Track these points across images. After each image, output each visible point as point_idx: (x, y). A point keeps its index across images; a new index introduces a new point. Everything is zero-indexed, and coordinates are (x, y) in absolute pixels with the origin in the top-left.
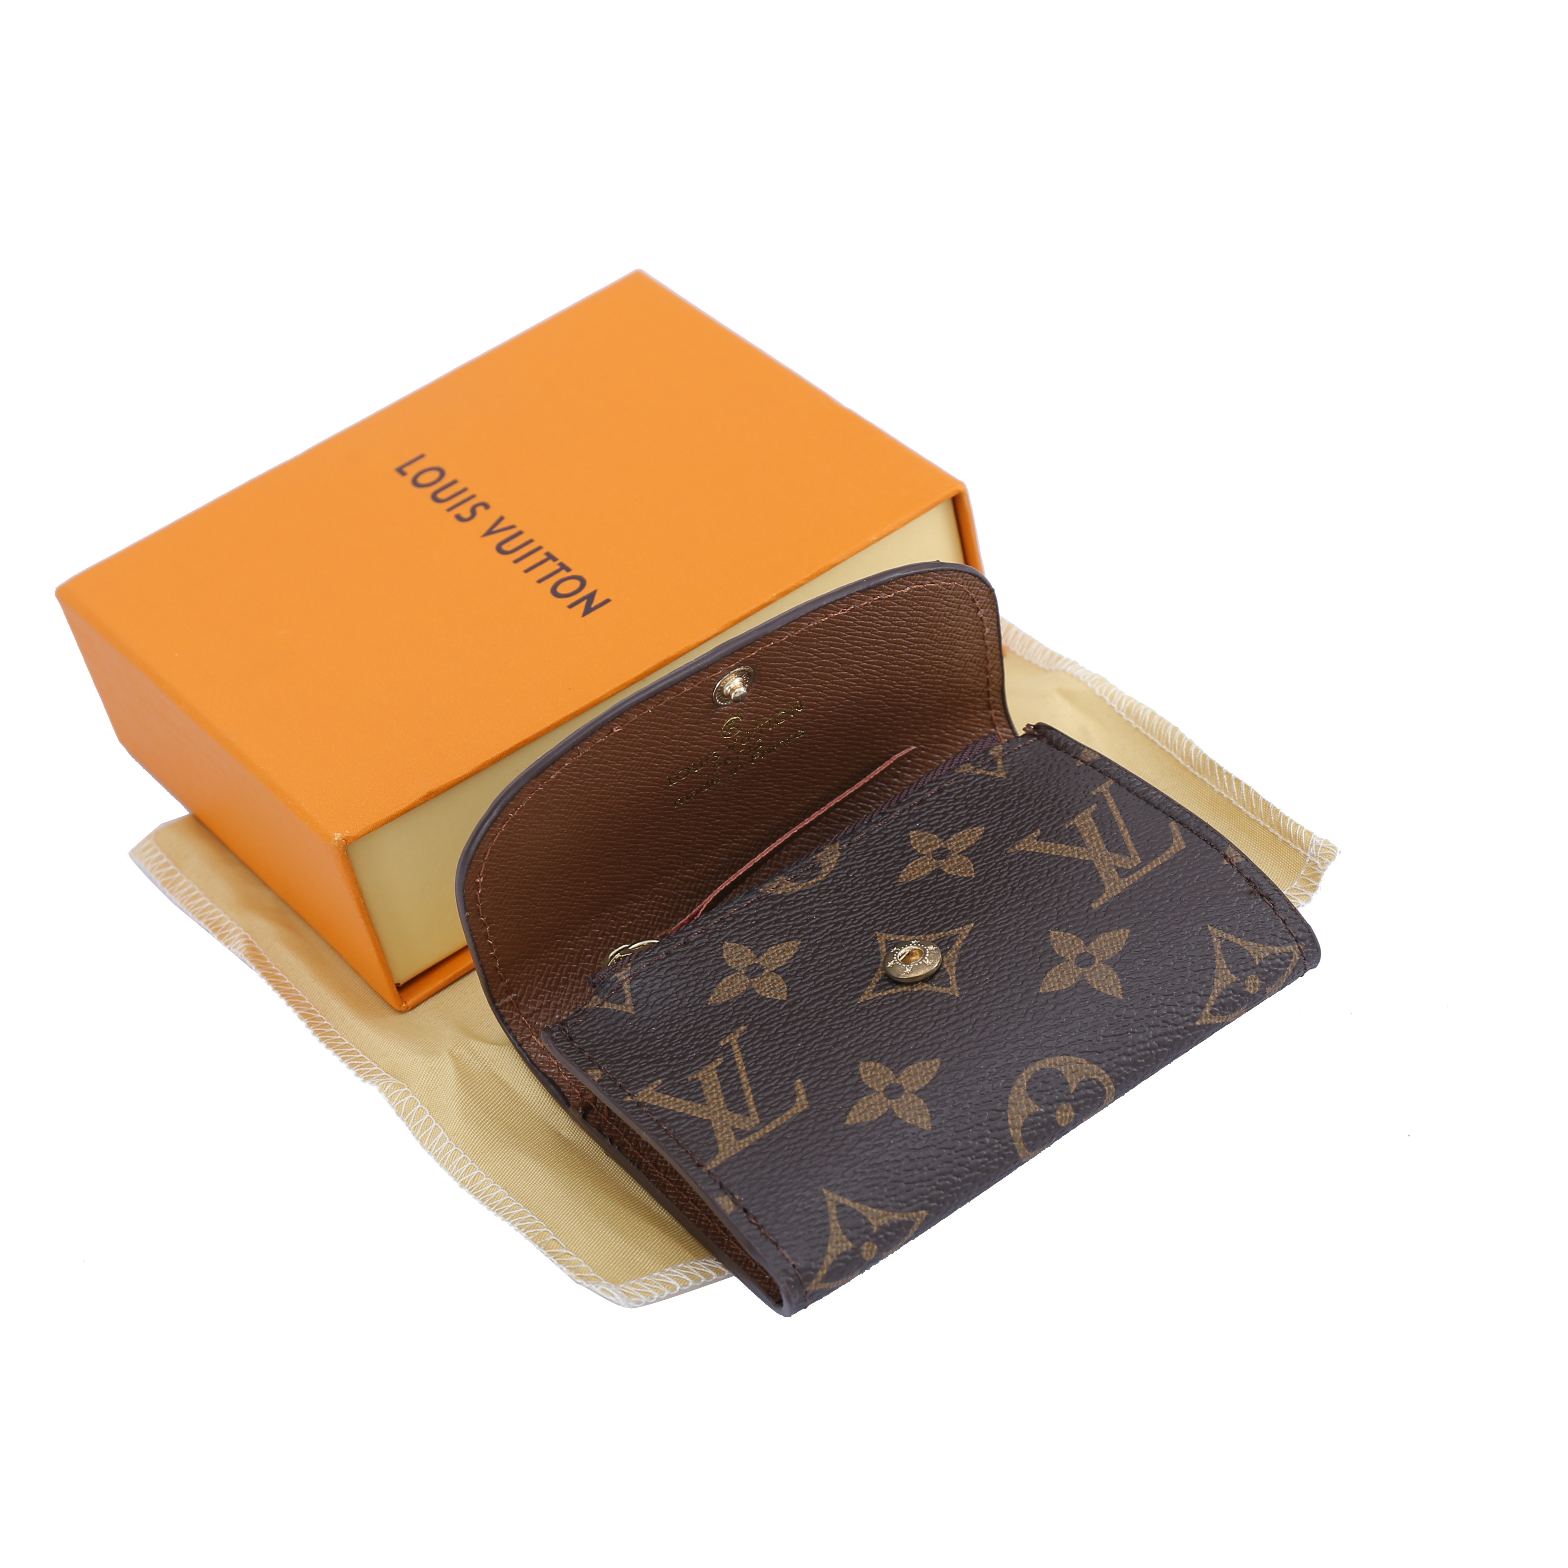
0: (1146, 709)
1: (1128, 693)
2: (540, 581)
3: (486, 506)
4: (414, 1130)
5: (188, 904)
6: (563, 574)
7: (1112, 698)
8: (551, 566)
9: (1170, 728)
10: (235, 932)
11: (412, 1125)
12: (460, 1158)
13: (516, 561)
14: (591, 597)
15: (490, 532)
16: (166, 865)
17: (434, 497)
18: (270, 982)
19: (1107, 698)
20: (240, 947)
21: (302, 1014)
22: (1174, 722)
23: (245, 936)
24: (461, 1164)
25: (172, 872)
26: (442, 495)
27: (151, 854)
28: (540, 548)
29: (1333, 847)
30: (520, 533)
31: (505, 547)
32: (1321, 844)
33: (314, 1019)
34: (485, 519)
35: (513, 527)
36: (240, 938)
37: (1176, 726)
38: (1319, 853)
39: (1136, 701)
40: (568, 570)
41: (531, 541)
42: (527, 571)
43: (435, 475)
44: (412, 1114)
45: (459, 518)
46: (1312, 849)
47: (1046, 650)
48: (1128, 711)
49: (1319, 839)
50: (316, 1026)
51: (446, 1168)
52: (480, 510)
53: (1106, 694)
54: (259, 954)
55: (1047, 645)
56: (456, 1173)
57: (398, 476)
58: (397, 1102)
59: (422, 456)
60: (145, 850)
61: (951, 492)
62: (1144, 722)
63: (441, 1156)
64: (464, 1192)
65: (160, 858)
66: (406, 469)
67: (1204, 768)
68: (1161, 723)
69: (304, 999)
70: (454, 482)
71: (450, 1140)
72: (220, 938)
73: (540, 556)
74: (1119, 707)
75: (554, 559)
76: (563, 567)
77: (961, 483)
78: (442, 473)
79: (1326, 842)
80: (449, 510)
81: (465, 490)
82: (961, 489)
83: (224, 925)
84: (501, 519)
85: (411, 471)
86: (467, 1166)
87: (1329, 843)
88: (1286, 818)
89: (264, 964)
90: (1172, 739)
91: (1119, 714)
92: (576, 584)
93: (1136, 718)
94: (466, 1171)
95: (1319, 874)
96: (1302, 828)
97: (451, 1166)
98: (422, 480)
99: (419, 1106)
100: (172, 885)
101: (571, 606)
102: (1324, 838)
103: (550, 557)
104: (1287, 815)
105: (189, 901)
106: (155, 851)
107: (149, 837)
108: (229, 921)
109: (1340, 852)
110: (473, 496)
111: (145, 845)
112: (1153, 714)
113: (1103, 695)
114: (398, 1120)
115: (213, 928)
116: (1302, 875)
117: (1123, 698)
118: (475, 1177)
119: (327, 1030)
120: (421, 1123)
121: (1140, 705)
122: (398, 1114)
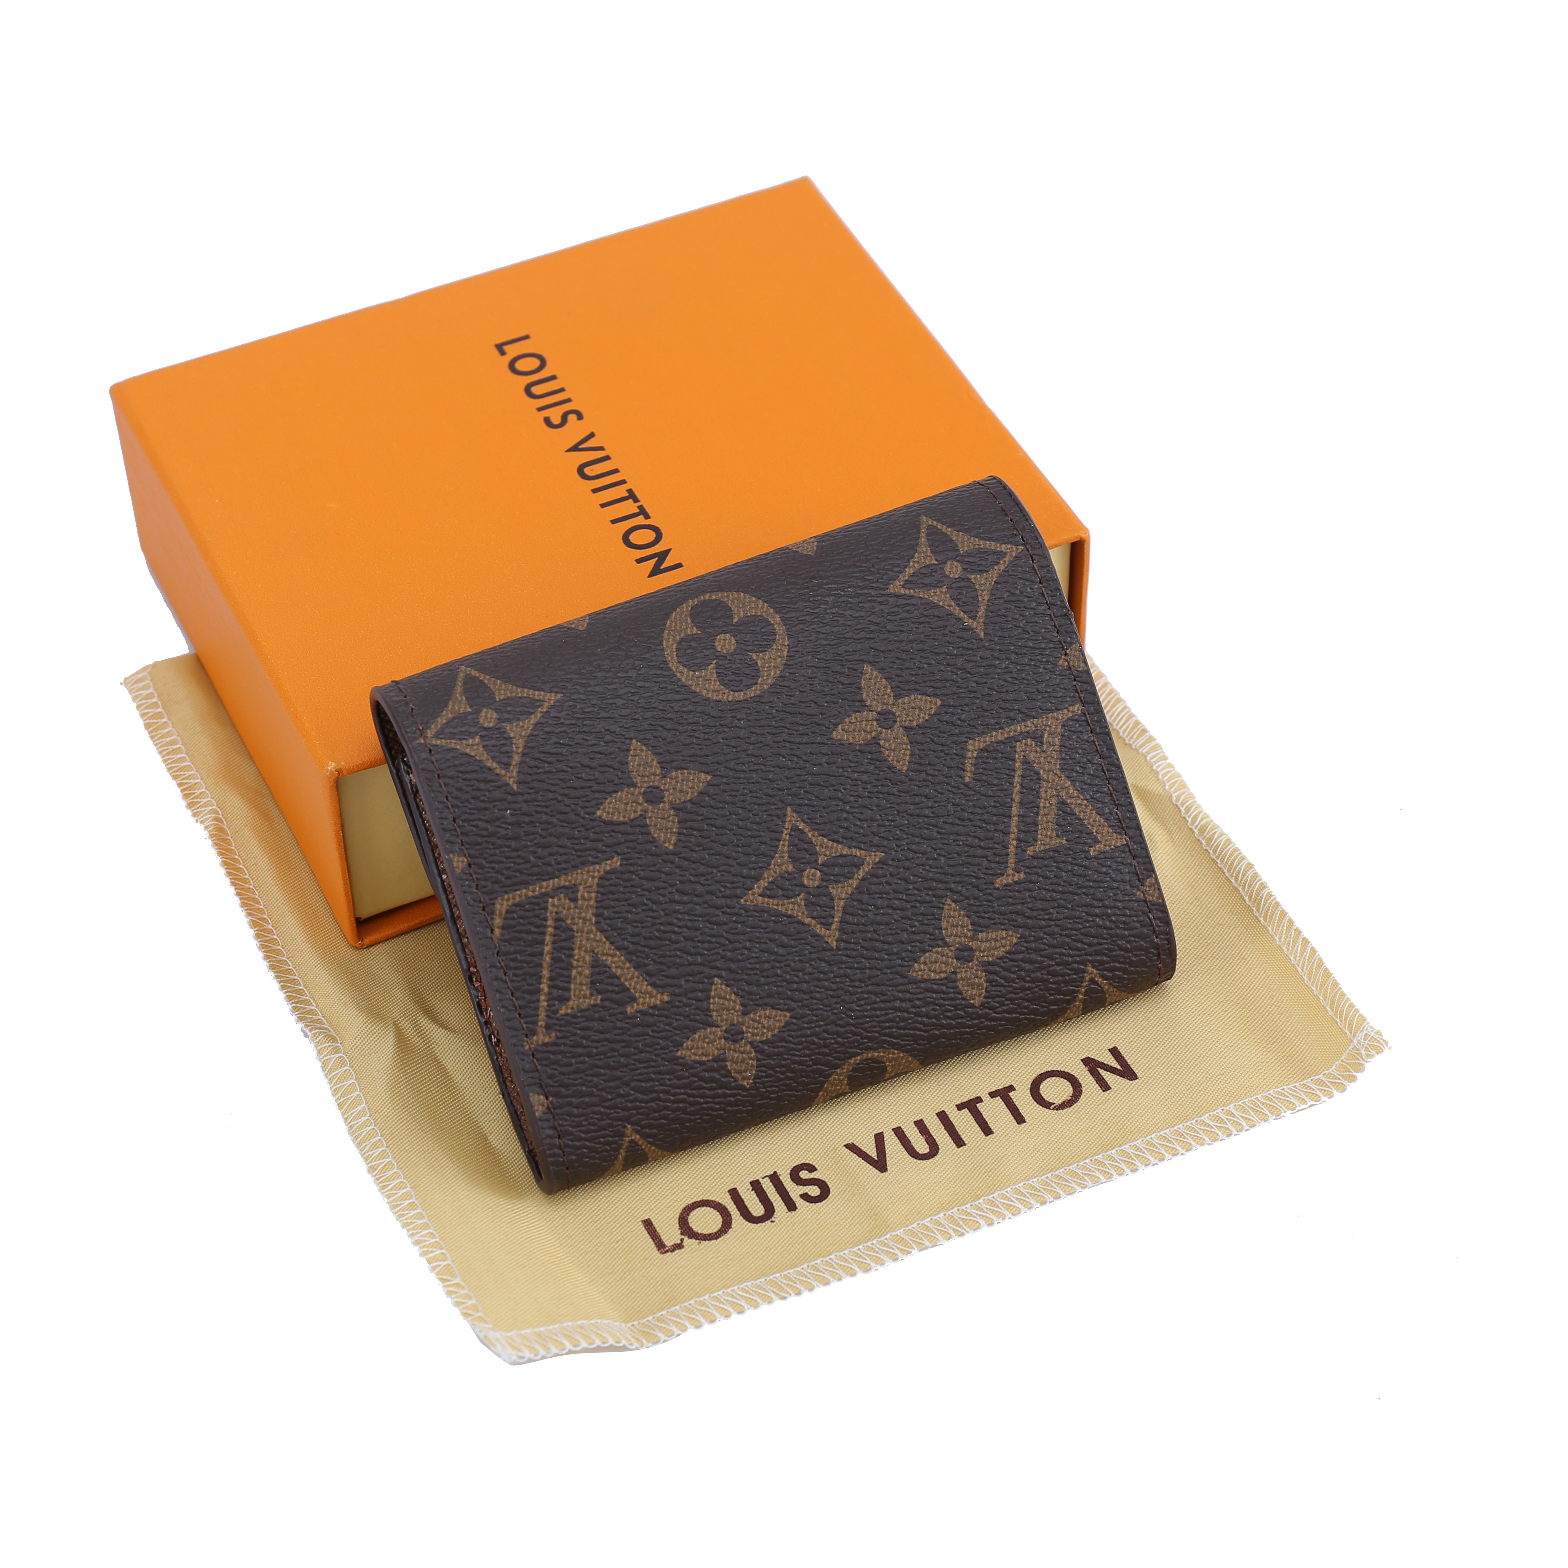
0: (1222, 834)
1: (1206, 809)
2: (614, 522)
3: (580, 417)
4: (335, 1092)
5: (167, 757)
6: (640, 520)
7: (1188, 810)
8: (630, 507)
9: (1245, 863)
10: (207, 804)
11: (334, 1085)
12: (375, 1139)
13: (595, 491)
14: (663, 556)
15: (575, 448)
16: (155, 705)
17: (528, 390)
18: (229, 874)
19: (1183, 809)
20: (207, 823)
21: (253, 921)
22: (1251, 857)
23: (216, 812)
24: (375, 1146)
25: (159, 715)
26: (536, 390)
27: (142, 689)
28: (623, 482)
29: (1384, 1041)
30: (607, 458)
31: (588, 471)
32: (1373, 1034)
33: (265, 930)
34: (574, 431)
35: (601, 449)
36: (210, 812)
37: (1252, 862)
38: (1367, 1042)
39: (1212, 821)
40: (647, 517)
41: (616, 471)
42: (603, 506)
43: (535, 363)
44: (338, 1074)
45: (547, 421)
46: (1360, 1036)
47: (1132, 716)
48: (1202, 830)
49: (1371, 1027)
50: (264, 939)
51: (358, 1145)
52: (572, 418)
53: (1183, 804)
54: (225, 837)
55: (1134, 711)
56: (367, 1155)
57: (496, 353)
58: (326, 1056)
59: (527, 337)
60: (136, 682)
61: (1072, 537)
62: (1218, 846)
63: (356, 1131)
64: (369, 1179)
65: (150, 696)
66: (506, 348)
67: (1271, 918)
68: (1236, 854)
69: (259, 903)
70: (553, 378)
71: (370, 1116)
72: (190, 806)
73: (620, 492)
74: (1193, 823)
75: (636, 500)
76: (642, 512)
77: (1086, 530)
78: (543, 363)
79: (1379, 1033)
80: (540, 409)
81: (562, 390)
82: (1083, 536)
83: (198, 792)
84: (592, 435)
85: (512, 351)
86: (381, 1150)
87: (1381, 1035)
88: (1343, 995)
89: (227, 850)
90: (1244, 875)
91: (1191, 829)
92: (650, 536)
93: (1210, 840)
94: (378, 1155)
95: (1362, 1065)
96: (1357, 1010)
97: (364, 1145)
98: (520, 365)
99: (346, 1068)
100: (156, 730)
101: (639, 561)
102: (1377, 1028)
103: (632, 495)
104: (1345, 991)
105: (168, 754)
106: (146, 687)
107: (145, 669)
108: (203, 790)
109: (1390, 1048)
110: (569, 400)
111: (139, 676)
112: (1229, 841)
113: (1179, 804)
114: (321, 1074)
115: (186, 792)
116: (1342, 1061)
117: (1200, 813)
118: (385, 1165)
119: (275, 947)
120: (344, 1086)
121: (1216, 827)
122: (324, 1068)
